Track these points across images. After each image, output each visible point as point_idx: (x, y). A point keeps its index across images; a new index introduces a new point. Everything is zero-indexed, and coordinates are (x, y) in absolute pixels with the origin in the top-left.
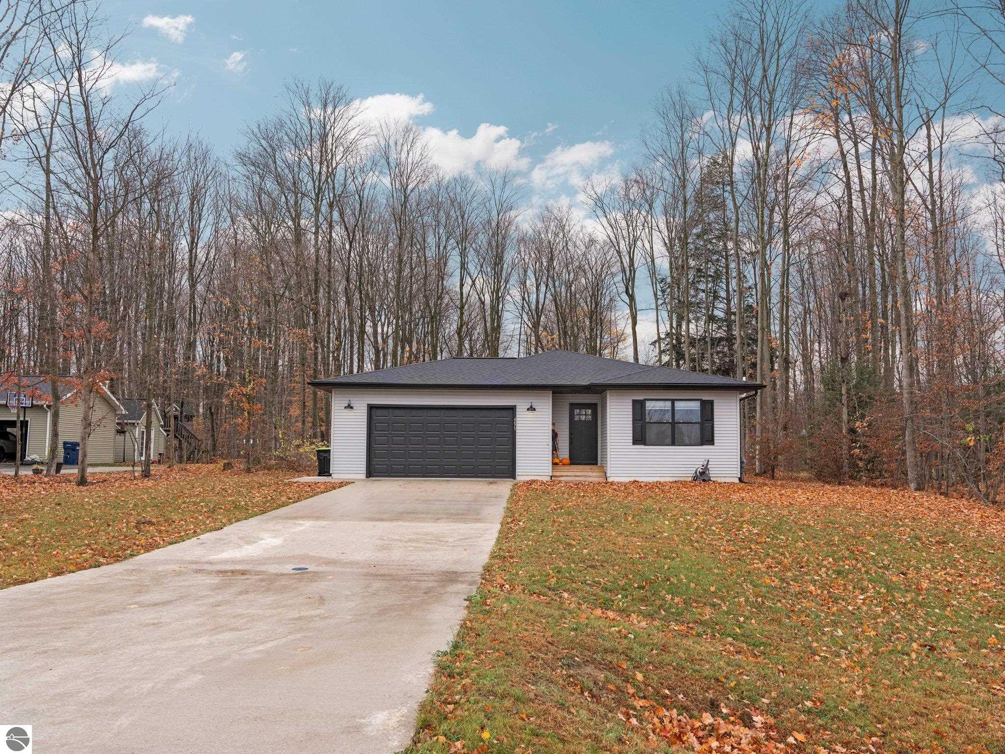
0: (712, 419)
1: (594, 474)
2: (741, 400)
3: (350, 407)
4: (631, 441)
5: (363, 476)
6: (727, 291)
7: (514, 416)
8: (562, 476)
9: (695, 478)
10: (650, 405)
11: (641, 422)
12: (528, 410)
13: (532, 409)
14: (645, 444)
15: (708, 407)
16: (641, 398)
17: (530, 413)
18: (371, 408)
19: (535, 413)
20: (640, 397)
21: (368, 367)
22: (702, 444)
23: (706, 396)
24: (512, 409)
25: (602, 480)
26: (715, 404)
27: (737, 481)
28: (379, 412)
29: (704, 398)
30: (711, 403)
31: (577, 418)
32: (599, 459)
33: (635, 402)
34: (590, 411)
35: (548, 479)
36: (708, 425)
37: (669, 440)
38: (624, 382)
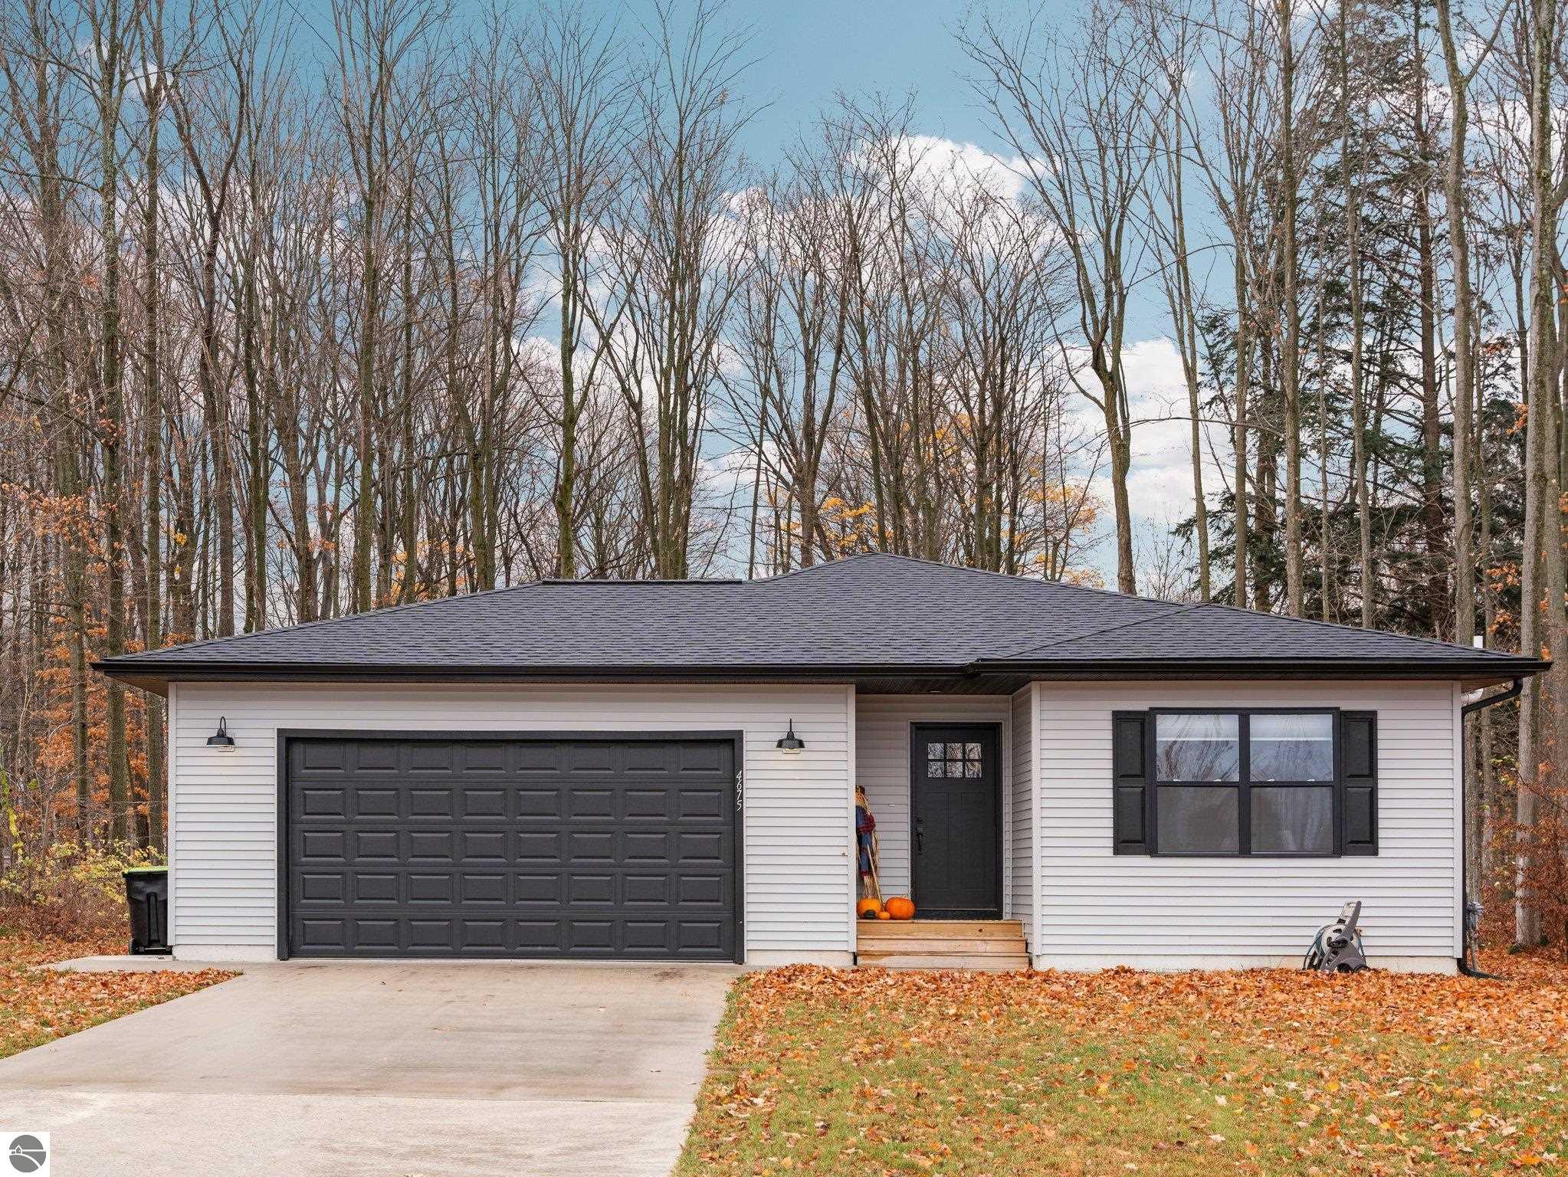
0: (1371, 772)
1: (990, 947)
2: (1465, 710)
3: (223, 739)
4: (1110, 843)
5: (270, 955)
6: (1427, 356)
7: (736, 764)
8: (890, 954)
9: (1315, 962)
10: (1168, 729)
11: (1140, 782)
12: (780, 744)
13: (791, 742)
14: (1153, 852)
15: (1360, 733)
16: (1142, 706)
17: (788, 758)
18: (290, 742)
19: (802, 754)
20: (1137, 702)
21: (280, 611)
22: (1338, 852)
23: (1353, 701)
24: (730, 743)
25: (1019, 966)
26: (1381, 725)
27: (1451, 969)
28: (315, 753)
29: (1346, 706)
30: (1370, 719)
31: (935, 770)
32: (1007, 900)
33: (1120, 719)
34: (975, 750)
35: (846, 962)
36: (1357, 790)
37: (1232, 842)
38: (1087, 655)
